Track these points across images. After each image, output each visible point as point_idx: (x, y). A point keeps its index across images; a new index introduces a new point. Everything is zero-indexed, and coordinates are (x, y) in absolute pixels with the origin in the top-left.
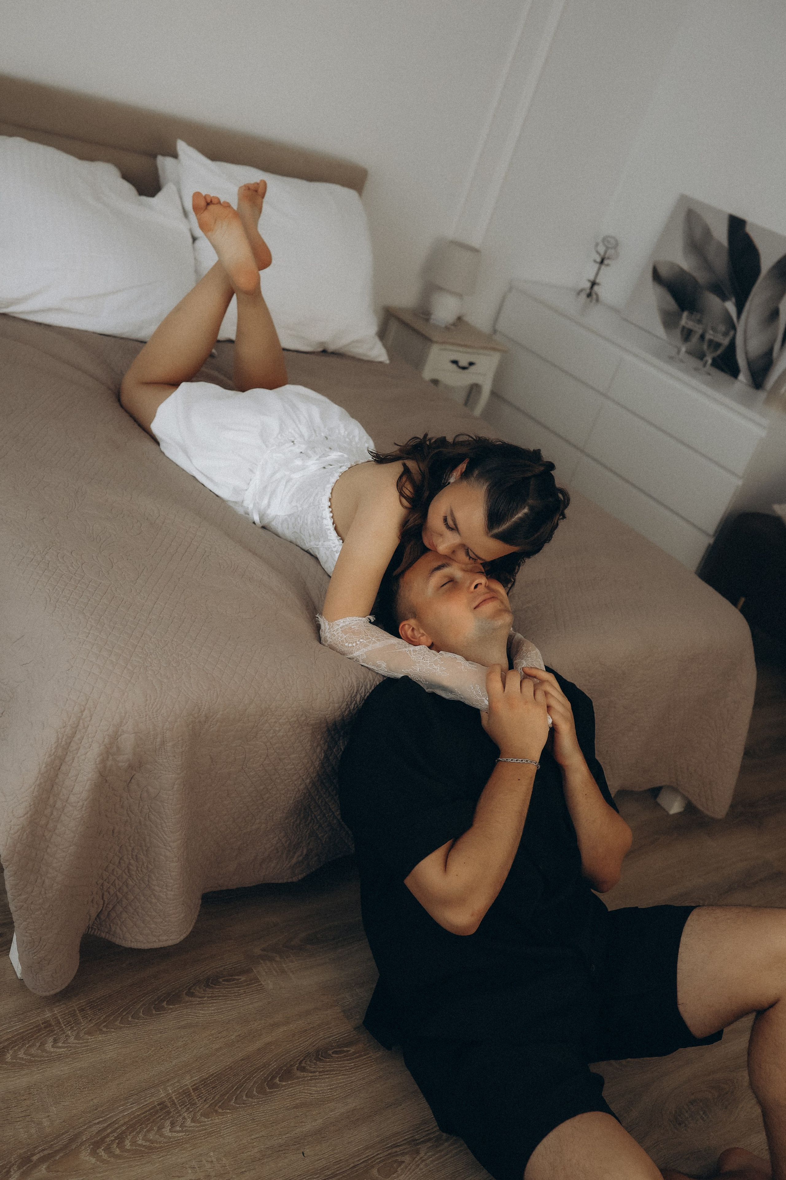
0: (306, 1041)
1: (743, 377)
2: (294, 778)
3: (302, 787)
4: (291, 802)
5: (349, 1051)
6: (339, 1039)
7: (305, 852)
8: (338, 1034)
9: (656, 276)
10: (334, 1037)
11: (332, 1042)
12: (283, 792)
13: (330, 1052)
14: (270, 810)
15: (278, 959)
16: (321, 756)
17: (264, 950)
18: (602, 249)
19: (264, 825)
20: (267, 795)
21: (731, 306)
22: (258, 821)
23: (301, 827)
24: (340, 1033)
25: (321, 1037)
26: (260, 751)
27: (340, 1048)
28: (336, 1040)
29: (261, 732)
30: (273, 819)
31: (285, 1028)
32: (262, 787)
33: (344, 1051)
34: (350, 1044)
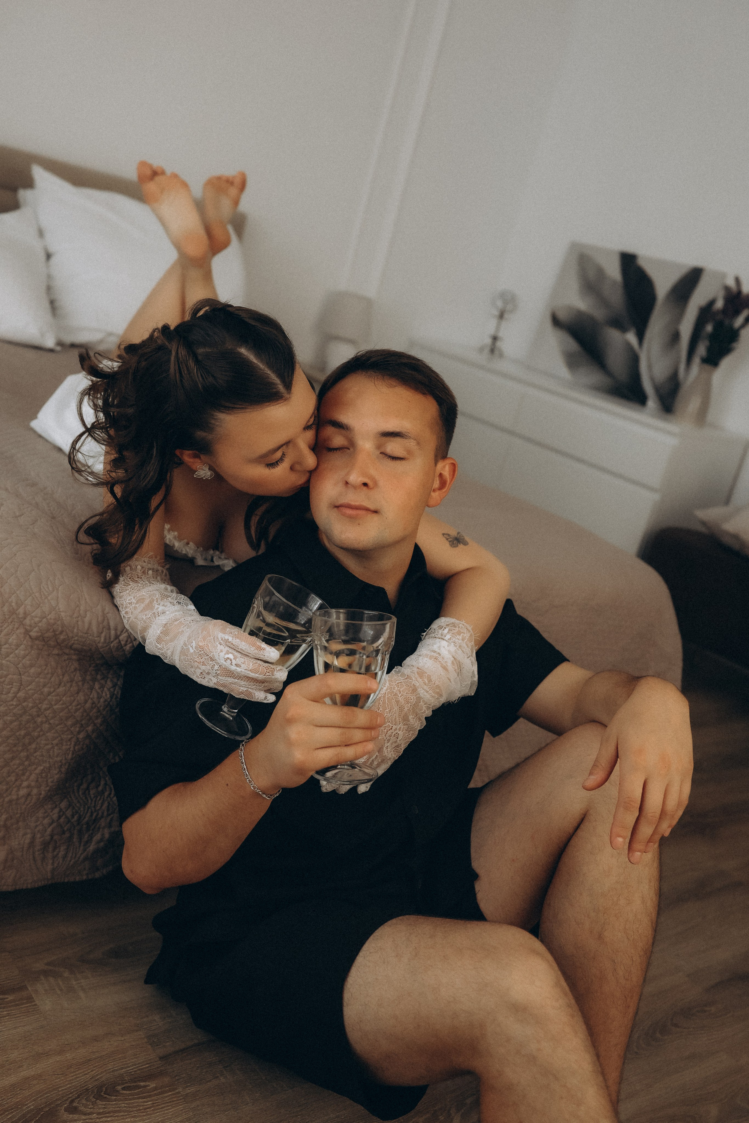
0: (86, 1074)
1: (652, 403)
2: (69, 723)
3: (81, 736)
4: (70, 756)
5: (148, 1086)
6: (136, 1071)
7: (107, 836)
8: (133, 1065)
9: (556, 322)
10: (128, 1069)
11: (125, 1075)
12: (55, 742)
13: (119, 1088)
14: (42, 768)
15: (66, 974)
16: (106, 695)
17: (48, 964)
18: (500, 304)
19: (35, 791)
20: (33, 746)
21: (631, 337)
22: (25, 784)
23: (92, 796)
24: (139, 1064)
25: (110, 1069)
26: (10, 676)
27: (135, 1082)
28: (131, 1072)
29: (7, 646)
30: (47, 781)
31: (58, 1058)
32: (23, 732)
33: (139, 1087)
34: (150, 1077)
